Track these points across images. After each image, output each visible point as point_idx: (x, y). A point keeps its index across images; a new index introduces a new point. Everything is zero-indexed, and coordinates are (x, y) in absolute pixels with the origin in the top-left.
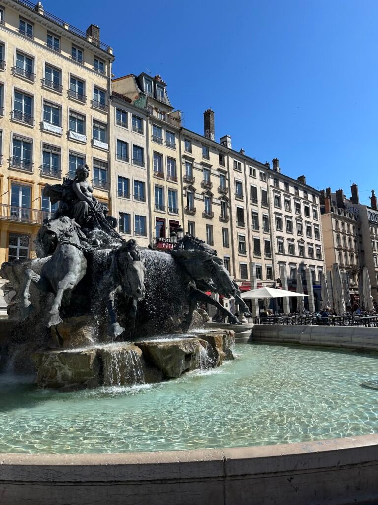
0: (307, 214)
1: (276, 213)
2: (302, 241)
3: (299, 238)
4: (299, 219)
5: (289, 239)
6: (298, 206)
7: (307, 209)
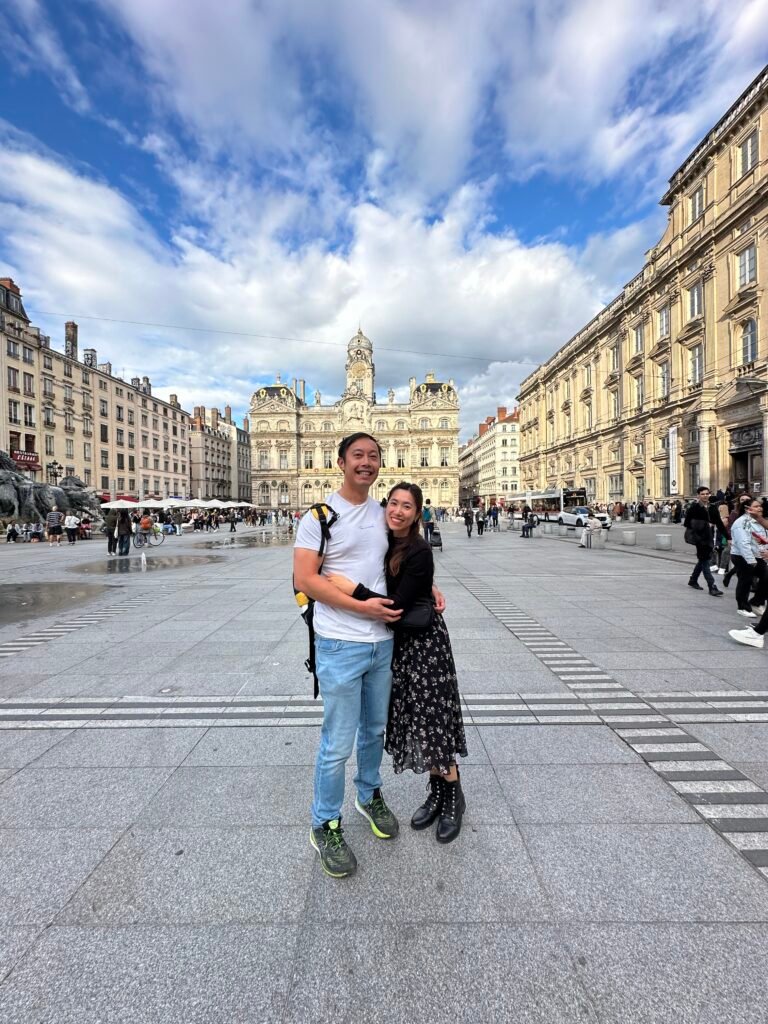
0: (175, 433)
1: (143, 431)
2: (168, 457)
3: (165, 454)
4: (166, 437)
5: (154, 455)
6: (166, 426)
7: (175, 429)
